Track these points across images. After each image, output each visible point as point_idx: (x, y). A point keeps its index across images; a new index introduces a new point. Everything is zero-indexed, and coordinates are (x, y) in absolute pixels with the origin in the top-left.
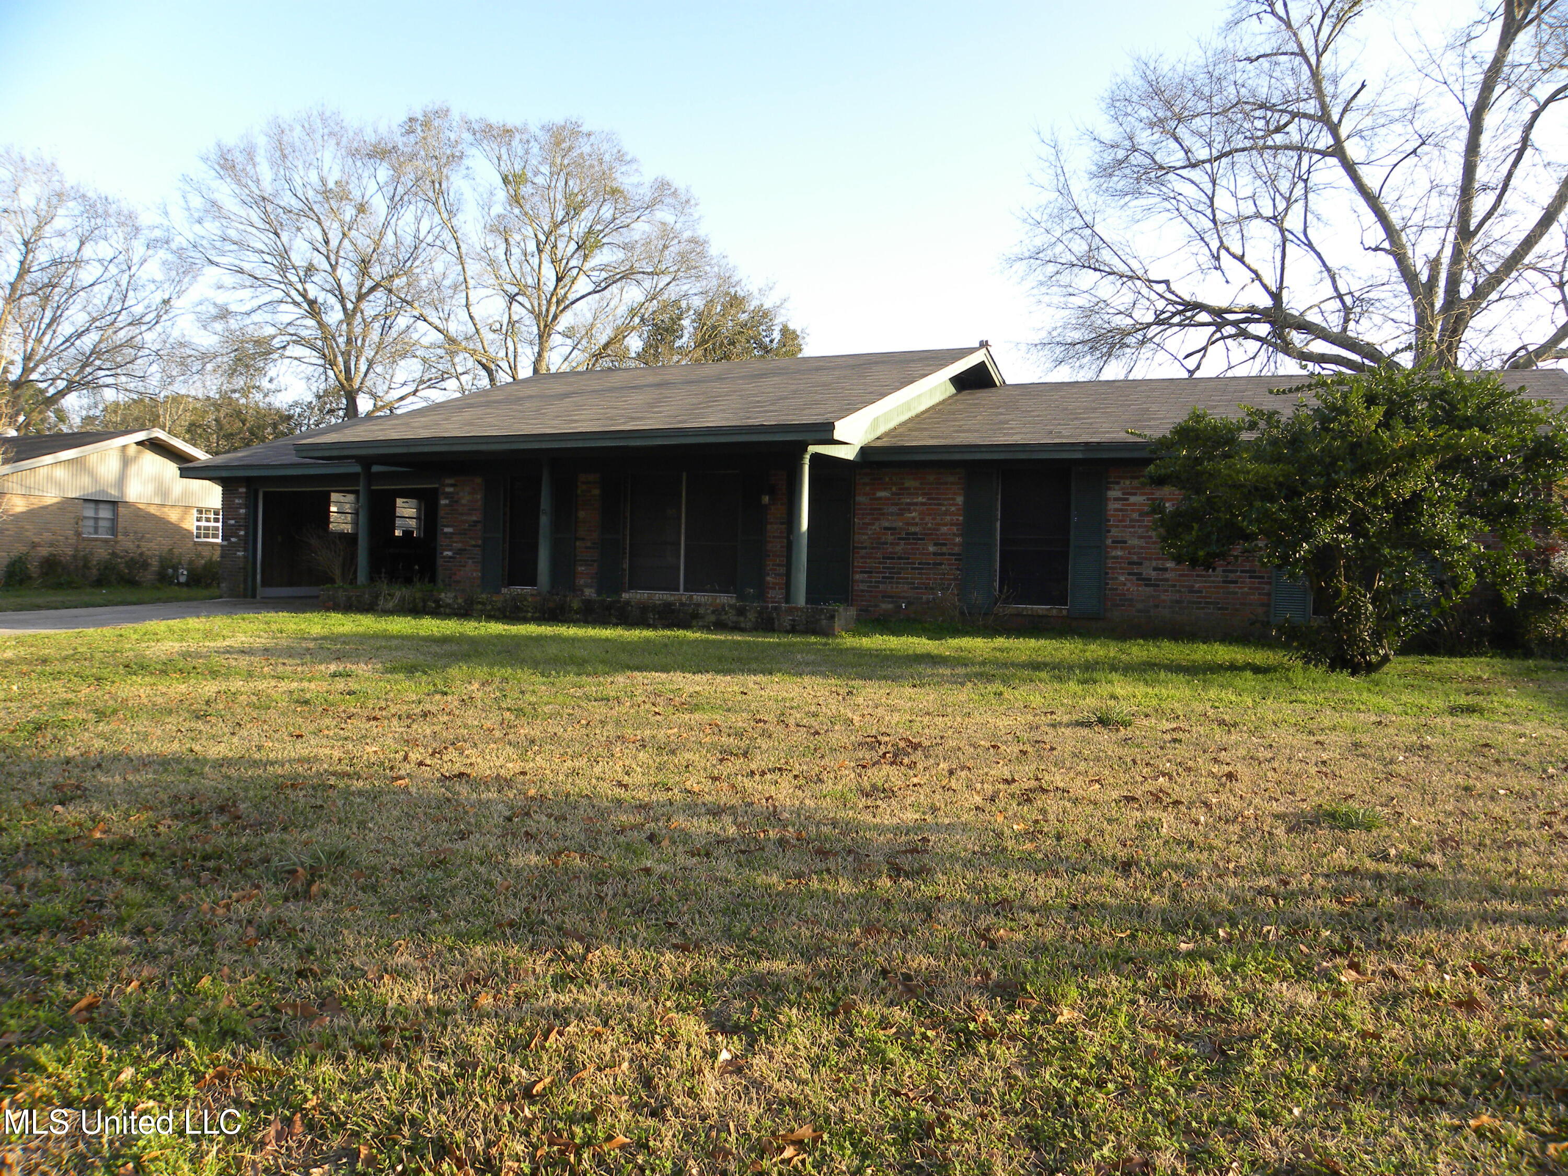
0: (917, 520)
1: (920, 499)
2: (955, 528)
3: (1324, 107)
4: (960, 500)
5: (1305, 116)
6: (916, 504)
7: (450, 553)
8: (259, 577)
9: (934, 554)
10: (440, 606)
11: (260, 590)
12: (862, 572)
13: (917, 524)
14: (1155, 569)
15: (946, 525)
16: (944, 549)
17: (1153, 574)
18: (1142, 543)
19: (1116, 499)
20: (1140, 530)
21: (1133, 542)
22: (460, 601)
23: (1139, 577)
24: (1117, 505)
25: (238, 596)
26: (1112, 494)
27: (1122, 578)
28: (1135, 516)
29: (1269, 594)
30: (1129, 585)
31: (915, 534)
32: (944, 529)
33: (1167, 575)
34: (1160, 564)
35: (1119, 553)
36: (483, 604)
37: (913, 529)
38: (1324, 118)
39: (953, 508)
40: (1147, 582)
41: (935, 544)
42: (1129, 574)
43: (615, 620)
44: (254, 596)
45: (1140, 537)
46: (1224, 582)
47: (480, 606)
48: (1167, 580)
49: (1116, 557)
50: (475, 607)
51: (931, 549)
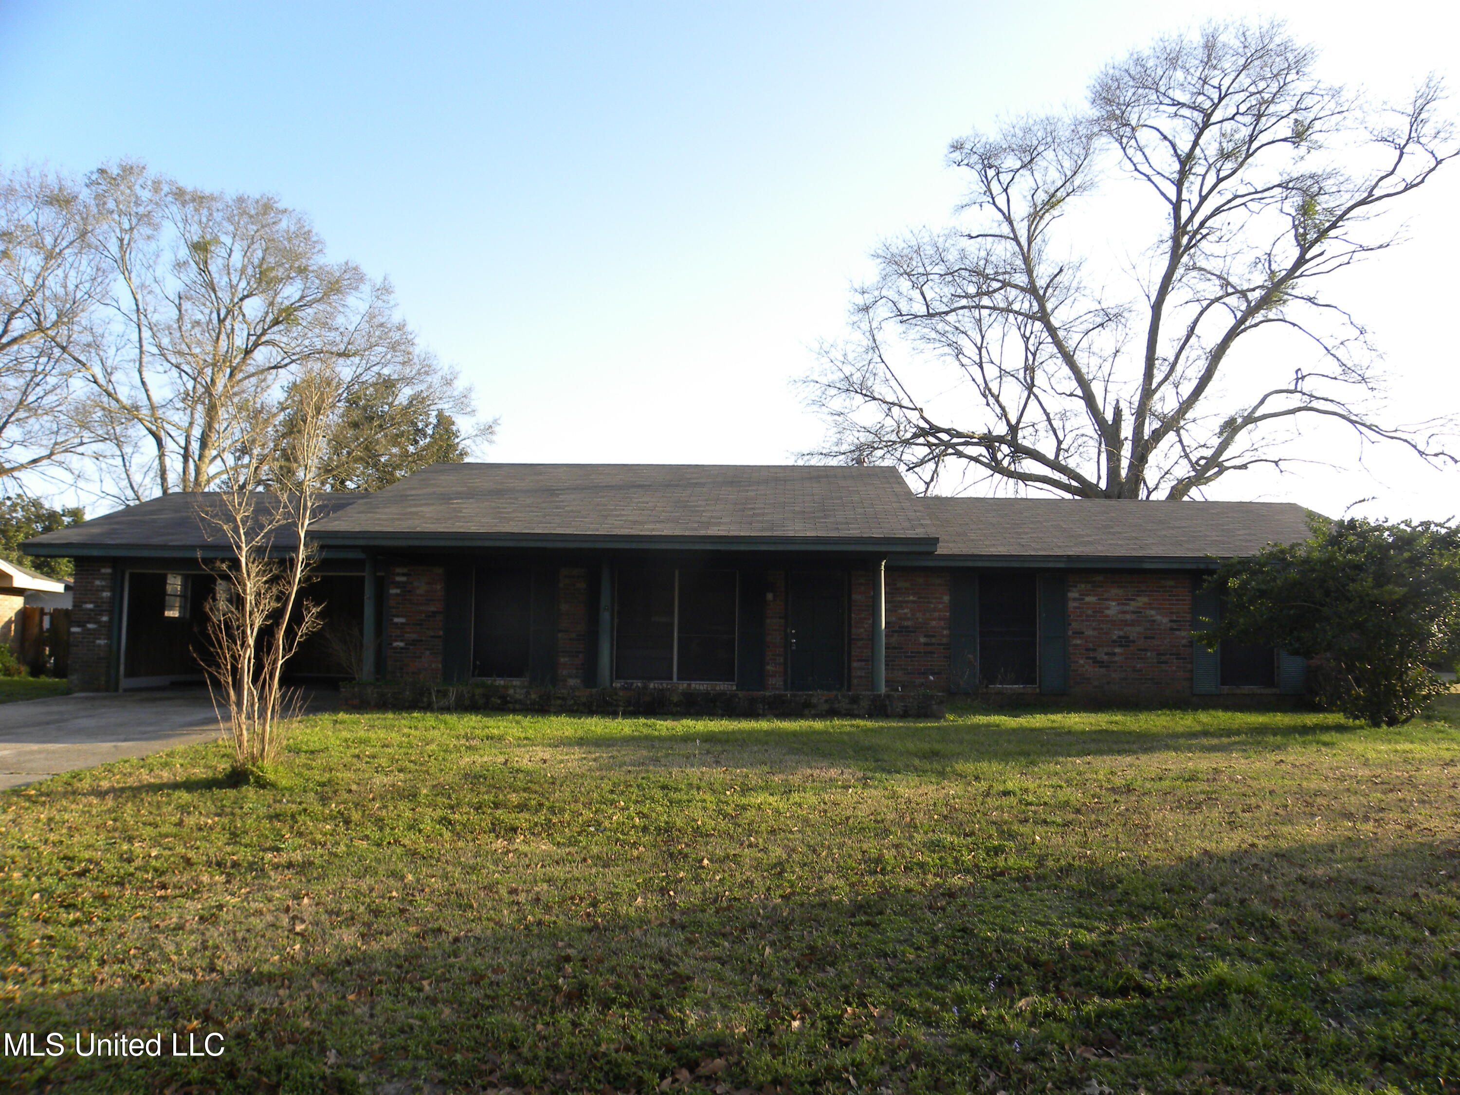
0: (909, 615)
1: (911, 598)
2: (942, 623)
3: (1032, 281)
4: (946, 598)
5: (1016, 286)
6: (907, 602)
7: (401, 644)
8: (122, 668)
9: (926, 644)
10: (507, 702)
11: (125, 683)
12: (859, 661)
13: (908, 619)
14: (1106, 654)
15: (934, 619)
16: (934, 640)
17: (1106, 658)
18: (1095, 633)
19: (1075, 599)
20: (1094, 624)
21: (1090, 633)
22: (533, 696)
23: (1095, 661)
24: (1076, 604)
25: (97, 690)
26: (1071, 595)
27: (1081, 662)
28: (1090, 612)
29: (1191, 671)
30: (1087, 667)
31: (907, 627)
32: (934, 623)
33: (1116, 659)
34: (1109, 650)
35: (1079, 642)
36: (563, 699)
37: (905, 623)
38: (1032, 290)
39: (940, 606)
40: (1101, 664)
41: (925, 636)
42: (1087, 658)
43: (720, 712)
44: (116, 690)
45: (1094, 629)
46: (1159, 663)
47: (559, 702)
48: (1116, 662)
49: (1076, 645)
50: (553, 702)
51: (922, 640)
